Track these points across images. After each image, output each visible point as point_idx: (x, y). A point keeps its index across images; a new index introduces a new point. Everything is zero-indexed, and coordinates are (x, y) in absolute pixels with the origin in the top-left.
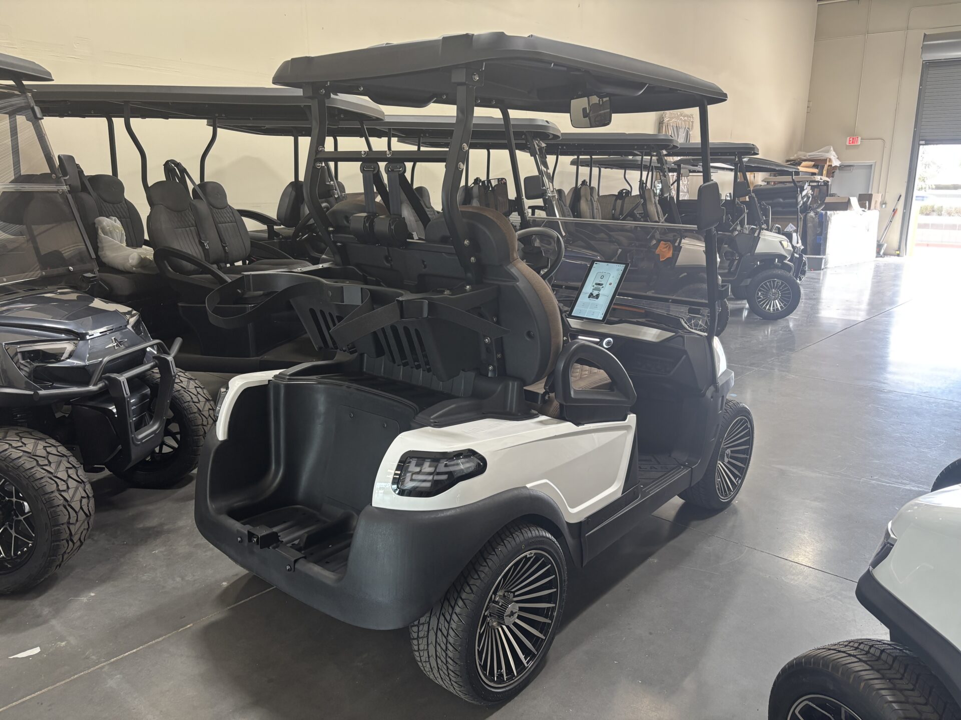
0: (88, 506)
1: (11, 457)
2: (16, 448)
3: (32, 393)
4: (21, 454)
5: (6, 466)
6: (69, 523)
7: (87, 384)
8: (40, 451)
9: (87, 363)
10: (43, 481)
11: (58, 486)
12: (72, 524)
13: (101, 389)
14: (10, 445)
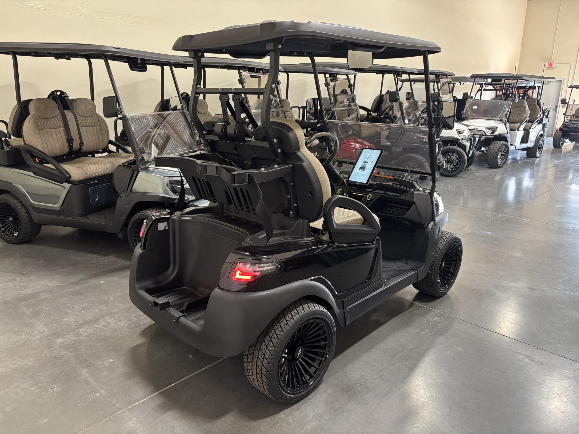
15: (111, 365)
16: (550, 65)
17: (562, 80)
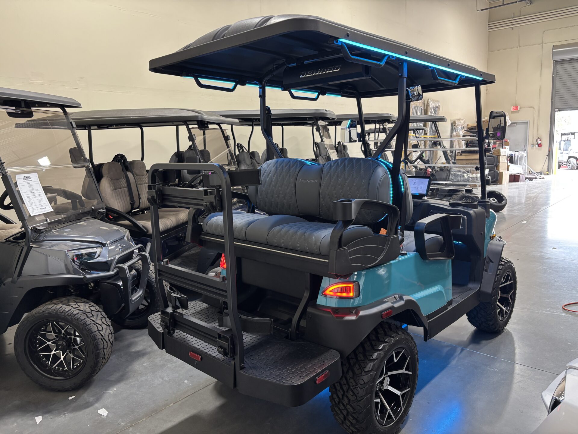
0: (112, 339)
1: (74, 313)
2: (75, 308)
3: (83, 277)
4: (79, 311)
5: (71, 318)
6: (103, 348)
7: (108, 271)
8: (88, 310)
9: (108, 259)
10: (90, 326)
11: (98, 328)
12: (105, 349)
13: (115, 273)
14: (72, 307)
15: (115, 393)
16: (515, 109)
17: (527, 122)
